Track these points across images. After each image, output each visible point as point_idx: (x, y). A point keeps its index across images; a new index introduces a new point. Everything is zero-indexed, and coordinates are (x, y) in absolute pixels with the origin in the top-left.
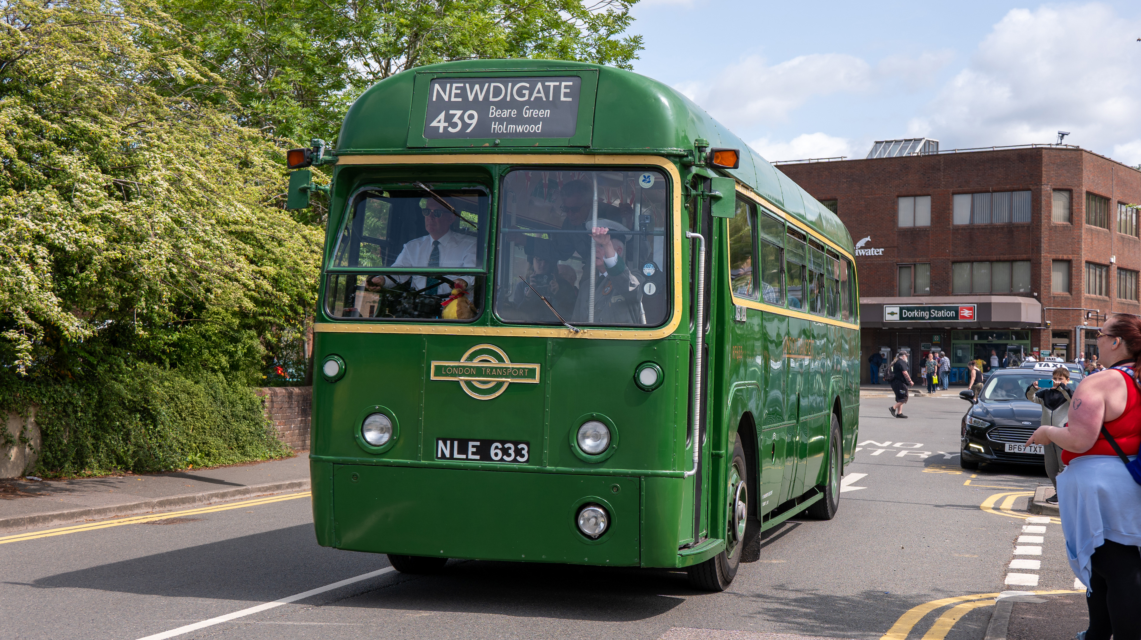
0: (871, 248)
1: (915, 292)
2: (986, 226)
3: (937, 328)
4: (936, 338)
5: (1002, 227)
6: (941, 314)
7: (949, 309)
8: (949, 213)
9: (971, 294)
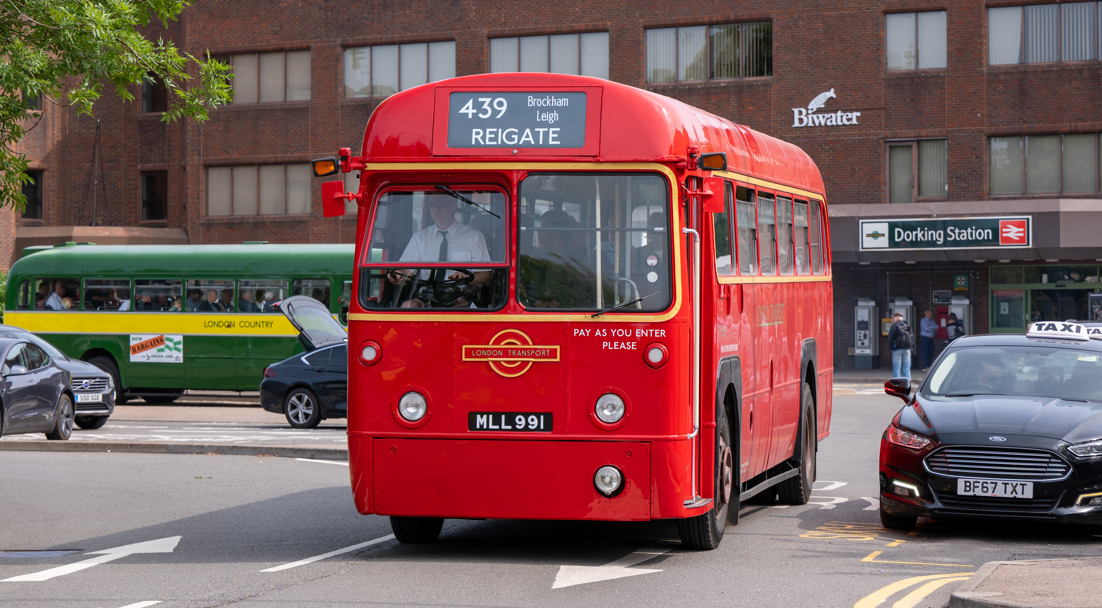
0: (836, 112)
1: (919, 193)
2: (1049, 66)
3: (961, 262)
4: (961, 281)
5: (1080, 69)
6: (966, 235)
7: (980, 225)
8: (981, 44)
9: (1024, 196)
